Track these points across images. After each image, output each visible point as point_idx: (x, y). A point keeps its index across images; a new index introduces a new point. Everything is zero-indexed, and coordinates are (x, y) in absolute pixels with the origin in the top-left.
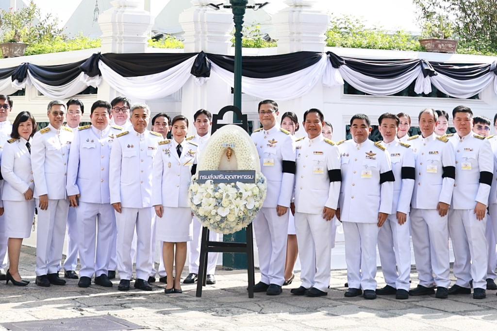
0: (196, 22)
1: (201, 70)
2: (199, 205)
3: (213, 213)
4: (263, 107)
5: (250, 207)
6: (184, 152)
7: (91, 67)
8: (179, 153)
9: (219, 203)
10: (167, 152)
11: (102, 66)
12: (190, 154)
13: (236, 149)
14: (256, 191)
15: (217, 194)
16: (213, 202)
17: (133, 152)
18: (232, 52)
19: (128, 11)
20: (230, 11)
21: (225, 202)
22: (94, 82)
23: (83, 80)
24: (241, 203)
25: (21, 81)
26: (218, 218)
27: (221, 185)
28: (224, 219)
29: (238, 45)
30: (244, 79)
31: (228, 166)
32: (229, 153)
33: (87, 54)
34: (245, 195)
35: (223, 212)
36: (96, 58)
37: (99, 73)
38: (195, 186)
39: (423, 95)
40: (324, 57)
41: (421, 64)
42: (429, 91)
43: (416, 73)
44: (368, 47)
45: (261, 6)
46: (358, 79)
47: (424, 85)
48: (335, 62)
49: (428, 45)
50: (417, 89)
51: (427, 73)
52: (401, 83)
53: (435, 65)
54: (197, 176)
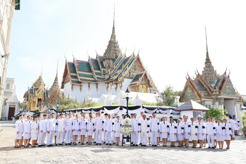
0: (120, 101)
1: (121, 109)
2: (122, 131)
3: (125, 132)
4: (134, 115)
5: (131, 131)
6: (119, 122)
7: (103, 109)
8: (118, 122)
9: (125, 131)
10: (116, 122)
11: (105, 108)
12: (120, 122)
13: (128, 122)
14: (132, 129)
15: (125, 129)
16: (124, 130)
17: (108, 122)
18: (126, 106)
19: (109, 99)
20: (126, 99)
21: (126, 130)
22: (103, 111)
23: (101, 111)
24: (129, 130)
25: (91, 111)
26: (125, 133)
27: (126, 128)
28: (126, 133)
29: (127, 105)
30: (128, 110)
31: (127, 124)
32: (127, 122)
33: (102, 106)
34: (130, 129)
35: (126, 132)
36: (104, 107)
37: (104, 109)
38: (121, 128)
39: (158, 113)
40: (141, 107)
41: (157, 108)
42: (159, 112)
43: (156, 109)
44: (148, 105)
45: (131, 98)
46: (147, 110)
47: (158, 111)
48: (143, 107)
49: (158, 105)
50: (157, 112)
51: (158, 109)
52: (154, 111)
53: (159, 108)
54: (121, 126)
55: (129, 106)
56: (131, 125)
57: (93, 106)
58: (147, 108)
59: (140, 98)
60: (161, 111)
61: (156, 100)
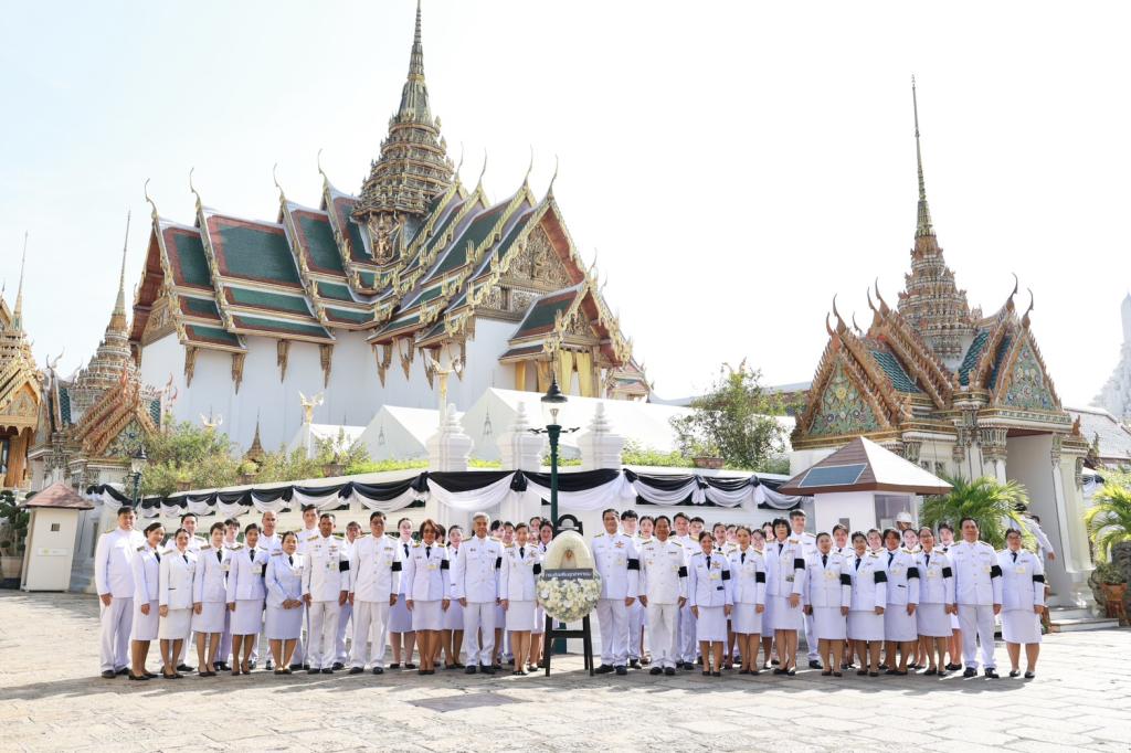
0: (513, 445)
1: (519, 485)
2: (546, 599)
3: (560, 605)
4: (607, 515)
5: (590, 599)
6: (526, 553)
7: (420, 484)
8: (522, 554)
9: (564, 597)
10: (512, 554)
11: (430, 483)
12: (532, 555)
13: (575, 552)
14: (595, 586)
15: (562, 589)
16: (559, 595)
17: (475, 554)
18: (548, 470)
19: (453, 435)
20: (547, 435)
21: (569, 596)
22: (422, 497)
23: (411, 495)
24: (583, 596)
25: (346, 497)
26: (564, 610)
27: (565, 581)
28: (568, 610)
29: (554, 466)
30: (560, 494)
31: (569, 565)
32: (569, 554)
33: (417, 473)
34: (586, 589)
35: (568, 604)
36: (425, 476)
37: (428, 490)
38: (542, 583)
39: (698, 504)
40: (622, 473)
41: (697, 478)
42: (703, 501)
43: (693, 487)
44: (653, 465)
45: (574, 430)
46: (648, 492)
47: (699, 497)
48: (631, 476)
49: (700, 463)
50: (694, 500)
51: (702, 486)
52: (682, 494)
53: (707, 478)
54: (542, 574)
55: (560, 470)
56: (590, 570)
57: (356, 473)
58: (646, 480)
59: (613, 432)
60: (713, 492)
61: (678, 435)
